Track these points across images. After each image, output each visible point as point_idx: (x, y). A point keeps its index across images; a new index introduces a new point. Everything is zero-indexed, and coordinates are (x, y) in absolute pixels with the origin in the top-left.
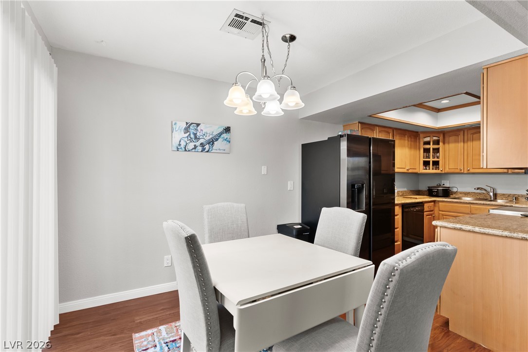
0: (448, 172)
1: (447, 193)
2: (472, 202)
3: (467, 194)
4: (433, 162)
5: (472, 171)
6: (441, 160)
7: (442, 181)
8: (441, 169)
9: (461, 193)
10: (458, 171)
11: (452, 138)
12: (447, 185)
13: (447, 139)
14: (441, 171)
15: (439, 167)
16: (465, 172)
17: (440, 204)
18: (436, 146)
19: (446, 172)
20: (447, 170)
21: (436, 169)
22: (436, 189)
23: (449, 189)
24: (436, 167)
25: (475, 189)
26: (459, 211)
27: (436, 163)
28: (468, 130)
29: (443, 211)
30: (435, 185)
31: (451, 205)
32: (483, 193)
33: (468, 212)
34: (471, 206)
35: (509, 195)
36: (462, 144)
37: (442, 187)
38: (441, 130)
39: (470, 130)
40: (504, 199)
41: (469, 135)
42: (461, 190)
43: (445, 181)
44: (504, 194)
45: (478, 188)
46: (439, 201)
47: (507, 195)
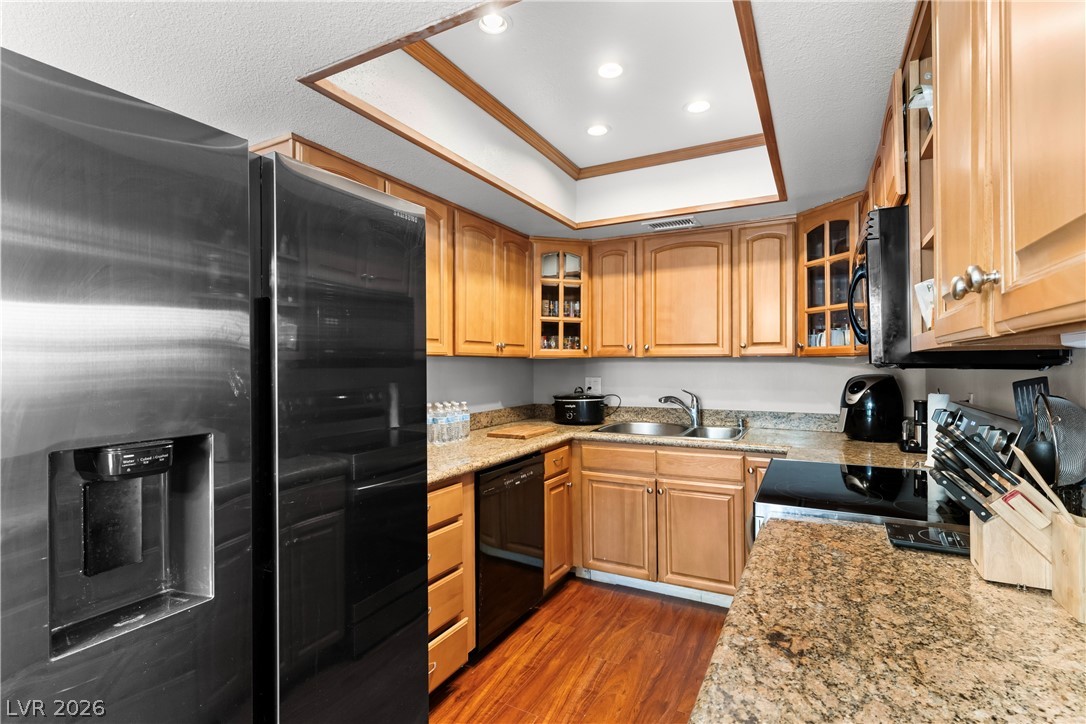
0: (602, 354)
1: (596, 412)
3: (641, 413)
4: (567, 326)
5: (654, 351)
6: (583, 322)
7: (587, 379)
8: (584, 346)
9: (628, 410)
10: (623, 352)
11: (610, 262)
12: (597, 391)
13: (597, 264)
14: (585, 351)
15: (579, 341)
16: (640, 354)
17: (584, 447)
18: (573, 283)
19: (596, 354)
20: (599, 350)
21: (572, 348)
22: (572, 403)
23: (602, 402)
24: (573, 342)
25: (660, 400)
26: (629, 469)
27: (573, 330)
28: (644, 240)
29: (590, 469)
30: (570, 391)
31: (611, 452)
32: (675, 409)
33: (652, 469)
34: (659, 452)
35: (728, 414)
36: (631, 277)
37: (587, 398)
38: (584, 237)
39: (649, 239)
40: (718, 423)
41: (648, 255)
42: (627, 402)
43: (593, 379)
44: (717, 413)
45: (667, 399)
46: (582, 441)
47: (724, 414)
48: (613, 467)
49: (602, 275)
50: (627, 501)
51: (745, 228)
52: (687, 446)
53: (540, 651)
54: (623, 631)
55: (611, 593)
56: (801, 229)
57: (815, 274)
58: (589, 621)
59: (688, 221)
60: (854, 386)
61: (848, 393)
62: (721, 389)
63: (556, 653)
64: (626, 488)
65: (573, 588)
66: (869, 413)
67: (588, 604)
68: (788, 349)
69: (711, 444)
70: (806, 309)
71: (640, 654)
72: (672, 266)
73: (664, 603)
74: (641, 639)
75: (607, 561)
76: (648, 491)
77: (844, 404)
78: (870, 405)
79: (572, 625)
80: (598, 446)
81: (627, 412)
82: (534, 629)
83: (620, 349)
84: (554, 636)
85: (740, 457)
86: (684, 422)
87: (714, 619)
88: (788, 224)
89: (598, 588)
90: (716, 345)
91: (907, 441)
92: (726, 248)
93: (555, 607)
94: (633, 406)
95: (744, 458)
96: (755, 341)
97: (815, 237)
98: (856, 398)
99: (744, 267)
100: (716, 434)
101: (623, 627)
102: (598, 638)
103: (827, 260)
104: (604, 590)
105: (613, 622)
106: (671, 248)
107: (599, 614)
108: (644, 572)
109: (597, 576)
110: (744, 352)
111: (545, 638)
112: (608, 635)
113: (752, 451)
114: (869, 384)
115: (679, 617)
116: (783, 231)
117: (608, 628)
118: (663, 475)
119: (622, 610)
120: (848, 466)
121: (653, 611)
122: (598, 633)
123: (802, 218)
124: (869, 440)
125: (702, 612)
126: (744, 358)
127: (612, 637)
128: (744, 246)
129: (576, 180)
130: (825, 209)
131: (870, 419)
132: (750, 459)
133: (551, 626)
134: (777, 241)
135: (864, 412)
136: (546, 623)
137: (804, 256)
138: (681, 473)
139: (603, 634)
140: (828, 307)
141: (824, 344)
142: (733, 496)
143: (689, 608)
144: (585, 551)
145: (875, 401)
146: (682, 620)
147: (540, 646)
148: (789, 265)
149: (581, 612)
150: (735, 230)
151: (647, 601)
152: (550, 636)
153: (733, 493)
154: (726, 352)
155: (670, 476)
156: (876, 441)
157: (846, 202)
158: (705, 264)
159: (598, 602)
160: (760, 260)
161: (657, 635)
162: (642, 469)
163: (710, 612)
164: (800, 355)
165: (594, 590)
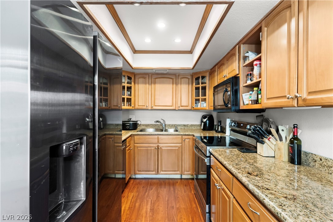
0: (138, 108)
1: (135, 126)
2: (153, 133)
3: (148, 126)
4: (127, 99)
5: (155, 108)
6: (132, 97)
7: (130, 116)
8: (132, 105)
9: (143, 125)
10: (145, 107)
11: (141, 80)
12: (134, 119)
13: (136, 80)
14: (133, 107)
15: (131, 104)
16: (150, 108)
17: (135, 137)
18: (129, 85)
19: (136, 108)
20: (137, 107)
21: (128, 106)
22: (128, 123)
23: (137, 123)
24: (129, 104)
25: (155, 122)
26: (150, 142)
27: (129, 100)
28: (152, 75)
29: (137, 144)
30: (126, 120)
31: (144, 138)
32: (158, 124)
33: (157, 142)
34: (159, 137)
35: (172, 125)
36: (148, 85)
37: (132, 122)
38: (133, 72)
39: (153, 75)
40: (170, 128)
41: (153, 79)
42: (143, 123)
43: (132, 116)
44: (169, 125)
45: (157, 121)
46: (134, 135)
47: (171, 125)
48: (145, 142)
49: (138, 84)
50: (149, 152)
51: (180, 75)
52: (167, 135)
53: (131, 202)
54: (152, 190)
55: (144, 181)
56: (194, 77)
57: (197, 89)
58: (141, 190)
59: (166, 71)
60: (204, 117)
61: (203, 119)
62: (170, 119)
63: (136, 201)
64: (149, 148)
65: (132, 181)
66: (208, 124)
67: (139, 185)
68: (189, 108)
69: (170, 134)
70: (195, 98)
71: (160, 195)
72: (160, 83)
73: (160, 180)
74: (158, 191)
75: (142, 171)
76: (156, 148)
77: (202, 121)
78: (208, 122)
79: (137, 192)
80: (140, 136)
81: (143, 126)
82: (126, 196)
83: (144, 107)
84: (133, 197)
85: (181, 137)
86: (161, 128)
87: (174, 182)
88: (190, 75)
89: (139, 180)
90: (172, 106)
91: (217, 130)
92: (175, 80)
93: (129, 188)
94: (145, 124)
95: (182, 137)
96: (182, 105)
97: (197, 79)
98: (205, 120)
99: (179, 85)
100: (171, 131)
101: (152, 189)
102: (146, 194)
103: (200, 86)
104: (141, 180)
105: (148, 189)
106: (160, 78)
107: (143, 187)
108: (154, 172)
109: (138, 176)
110: (179, 108)
111: (131, 198)
112: (149, 193)
113: (184, 135)
114: (208, 117)
115: (166, 183)
116: (189, 77)
117: (148, 190)
118: (160, 143)
119: (149, 184)
120: (204, 137)
121: (158, 183)
122: (146, 192)
123: (193, 74)
124: (207, 130)
125: (171, 181)
126: (179, 110)
127: (150, 193)
128: (179, 80)
129: (134, 53)
130: (200, 73)
131: (208, 125)
132: (183, 137)
133: (130, 194)
134: (188, 79)
135: (207, 123)
136: (128, 193)
137: (194, 84)
138: (165, 142)
139: (147, 192)
140: (200, 97)
141: (199, 106)
142: (179, 147)
143: (167, 180)
144: (135, 169)
145: (209, 121)
146: (166, 184)
147: (130, 200)
148: (190, 86)
149: (138, 188)
150: (177, 75)
151: (155, 181)
152: (132, 197)
153: (179, 146)
154: (174, 108)
155: (162, 143)
156: (209, 130)
157: (206, 72)
158: (169, 83)
159: (141, 184)
160: (183, 84)
161: (162, 189)
162: (154, 142)
163: (173, 180)
164: (193, 110)
165: (138, 181)
